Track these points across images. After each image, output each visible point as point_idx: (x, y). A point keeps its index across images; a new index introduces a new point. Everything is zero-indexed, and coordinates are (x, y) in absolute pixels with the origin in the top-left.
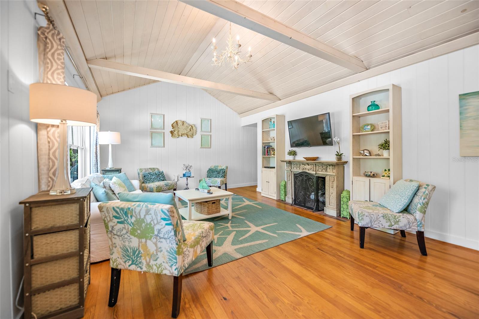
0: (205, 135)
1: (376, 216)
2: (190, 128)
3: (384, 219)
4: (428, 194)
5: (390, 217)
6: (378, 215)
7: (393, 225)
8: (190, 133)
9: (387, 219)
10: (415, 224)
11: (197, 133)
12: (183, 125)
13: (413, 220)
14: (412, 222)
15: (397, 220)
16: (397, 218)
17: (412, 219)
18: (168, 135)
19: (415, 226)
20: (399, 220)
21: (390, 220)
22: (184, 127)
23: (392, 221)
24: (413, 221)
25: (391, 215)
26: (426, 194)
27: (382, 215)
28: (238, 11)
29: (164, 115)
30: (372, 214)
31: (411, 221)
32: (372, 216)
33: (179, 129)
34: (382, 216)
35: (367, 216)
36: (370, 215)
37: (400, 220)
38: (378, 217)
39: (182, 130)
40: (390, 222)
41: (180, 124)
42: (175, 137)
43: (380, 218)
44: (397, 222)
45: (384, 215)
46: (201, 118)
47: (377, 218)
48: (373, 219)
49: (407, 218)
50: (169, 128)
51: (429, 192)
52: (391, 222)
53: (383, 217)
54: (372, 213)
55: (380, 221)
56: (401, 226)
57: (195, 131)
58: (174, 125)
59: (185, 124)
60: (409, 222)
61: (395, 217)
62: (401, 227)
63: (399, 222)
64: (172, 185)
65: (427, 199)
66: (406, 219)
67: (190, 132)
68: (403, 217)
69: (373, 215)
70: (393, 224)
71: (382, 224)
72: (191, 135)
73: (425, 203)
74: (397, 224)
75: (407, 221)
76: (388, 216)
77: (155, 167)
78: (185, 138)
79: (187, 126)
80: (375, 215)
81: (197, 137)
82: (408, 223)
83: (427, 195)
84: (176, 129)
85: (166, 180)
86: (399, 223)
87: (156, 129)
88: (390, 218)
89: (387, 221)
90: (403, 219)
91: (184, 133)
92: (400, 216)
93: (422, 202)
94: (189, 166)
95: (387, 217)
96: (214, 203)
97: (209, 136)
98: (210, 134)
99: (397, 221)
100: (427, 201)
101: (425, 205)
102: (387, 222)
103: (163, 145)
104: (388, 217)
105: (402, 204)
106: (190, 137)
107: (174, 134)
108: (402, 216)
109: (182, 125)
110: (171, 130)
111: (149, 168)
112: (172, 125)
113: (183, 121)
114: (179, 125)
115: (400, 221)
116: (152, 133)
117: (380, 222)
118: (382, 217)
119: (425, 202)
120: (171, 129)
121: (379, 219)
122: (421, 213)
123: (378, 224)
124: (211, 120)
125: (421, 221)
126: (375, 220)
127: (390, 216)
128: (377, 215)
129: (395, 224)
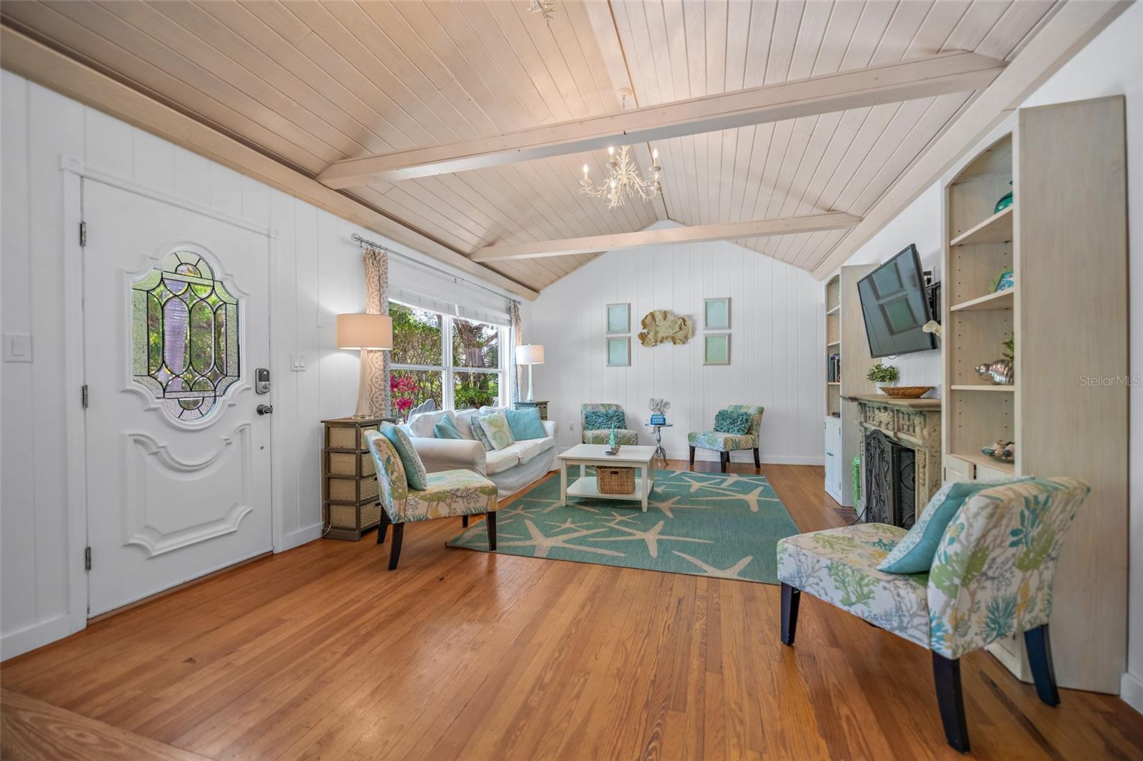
0: (714, 336)
1: (813, 562)
2: (679, 323)
3: (831, 576)
4: (966, 526)
5: (848, 576)
6: (818, 561)
7: (853, 604)
8: (681, 335)
9: (838, 579)
10: (916, 621)
11: (696, 332)
12: (665, 319)
13: (915, 606)
14: (908, 611)
15: (866, 590)
16: (867, 585)
17: (910, 600)
18: (636, 342)
19: (920, 630)
20: (871, 592)
21: (847, 585)
22: (668, 323)
23: (850, 589)
24: (914, 610)
25: (853, 571)
26: (959, 524)
27: (829, 562)
28: (505, 146)
29: (630, 305)
30: (804, 555)
31: (906, 606)
32: (803, 558)
33: (658, 329)
34: (827, 567)
35: (790, 555)
36: (798, 554)
37: (873, 592)
38: (817, 566)
39: (664, 329)
40: (847, 590)
41: (659, 317)
42: (648, 345)
43: (820, 569)
44: (864, 598)
45: (832, 564)
46: (705, 299)
47: (813, 568)
48: (804, 569)
49: (895, 592)
50: (637, 328)
51: (968, 519)
52: (848, 593)
53: (830, 569)
54: (804, 551)
55: (821, 580)
56: (875, 615)
57: (690, 329)
58: (646, 321)
59: (670, 318)
60: (901, 607)
61: (862, 579)
62: (875, 617)
63: (869, 598)
64: (625, 437)
65: (960, 542)
66: (891, 594)
67: (681, 330)
68: (885, 588)
69: (805, 557)
70: (853, 599)
71: (824, 589)
72: (682, 338)
73: (954, 558)
74: (865, 604)
75: (894, 603)
76: (842, 570)
77: (610, 403)
78: (668, 345)
79: (672, 322)
80: (810, 557)
81: (697, 342)
82: (897, 611)
83: (963, 529)
84: (653, 328)
85: (625, 428)
86: (870, 601)
87: (616, 332)
88: (847, 580)
89: (837, 584)
90: (884, 591)
91: (667, 335)
92: (878, 580)
93: (945, 552)
94: (662, 403)
95: (840, 573)
96: (616, 473)
97: (724, 337)
98: (728, 331)
99: (863, 594)
100: (962, 551)
101: (954, 564)
102: (837, 588)
103: (627, 361)
104: (843, 575)
105: (905, 549)
106: (679, 343)
107: (647, 340)
108: (882, 583)
109: (662, 319)
110: (640, 333)
111: (601, 404)
112: (643, 321)
113: (665, 312)
114: (657, 320)
115: (874, 598)
116: (609, 341)
117: (820, 583)
118: (826, 569)
119: (952, 553)
120: (640, 330)
121: (817, 571)
122: (940, 591)
123: (816, 587)
124: (730, 300)
125: (940, 618)
126: (809, 572)
127: (849, 572)
128: (815, 561)
129: (858, 601)
